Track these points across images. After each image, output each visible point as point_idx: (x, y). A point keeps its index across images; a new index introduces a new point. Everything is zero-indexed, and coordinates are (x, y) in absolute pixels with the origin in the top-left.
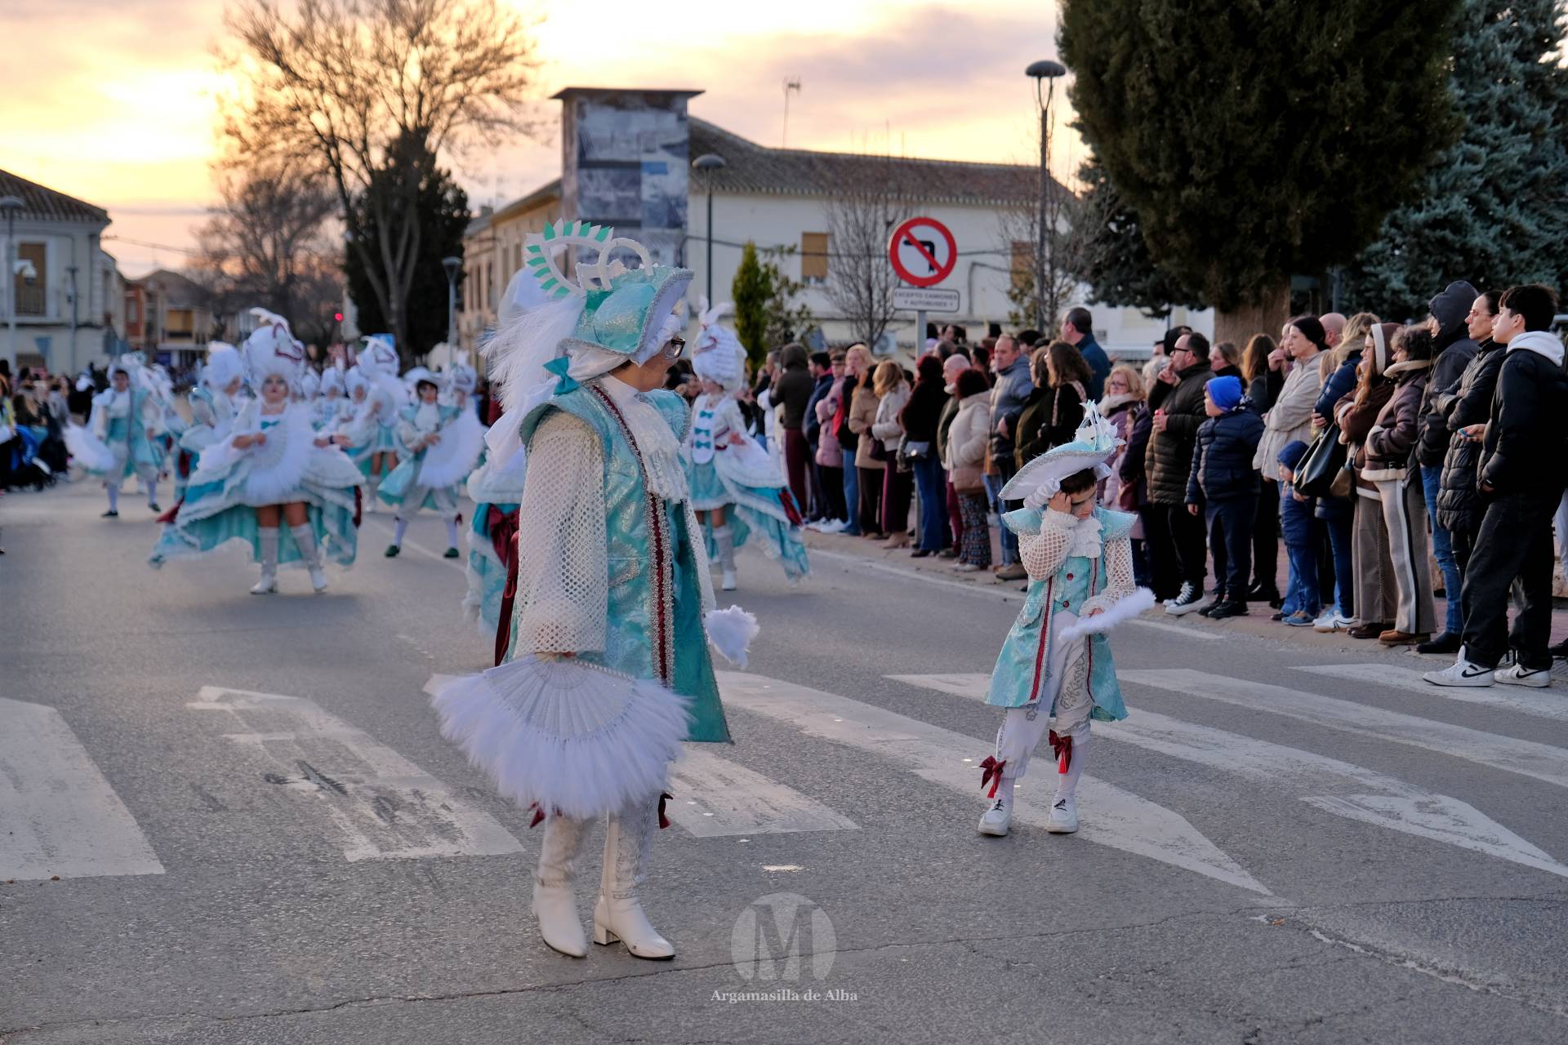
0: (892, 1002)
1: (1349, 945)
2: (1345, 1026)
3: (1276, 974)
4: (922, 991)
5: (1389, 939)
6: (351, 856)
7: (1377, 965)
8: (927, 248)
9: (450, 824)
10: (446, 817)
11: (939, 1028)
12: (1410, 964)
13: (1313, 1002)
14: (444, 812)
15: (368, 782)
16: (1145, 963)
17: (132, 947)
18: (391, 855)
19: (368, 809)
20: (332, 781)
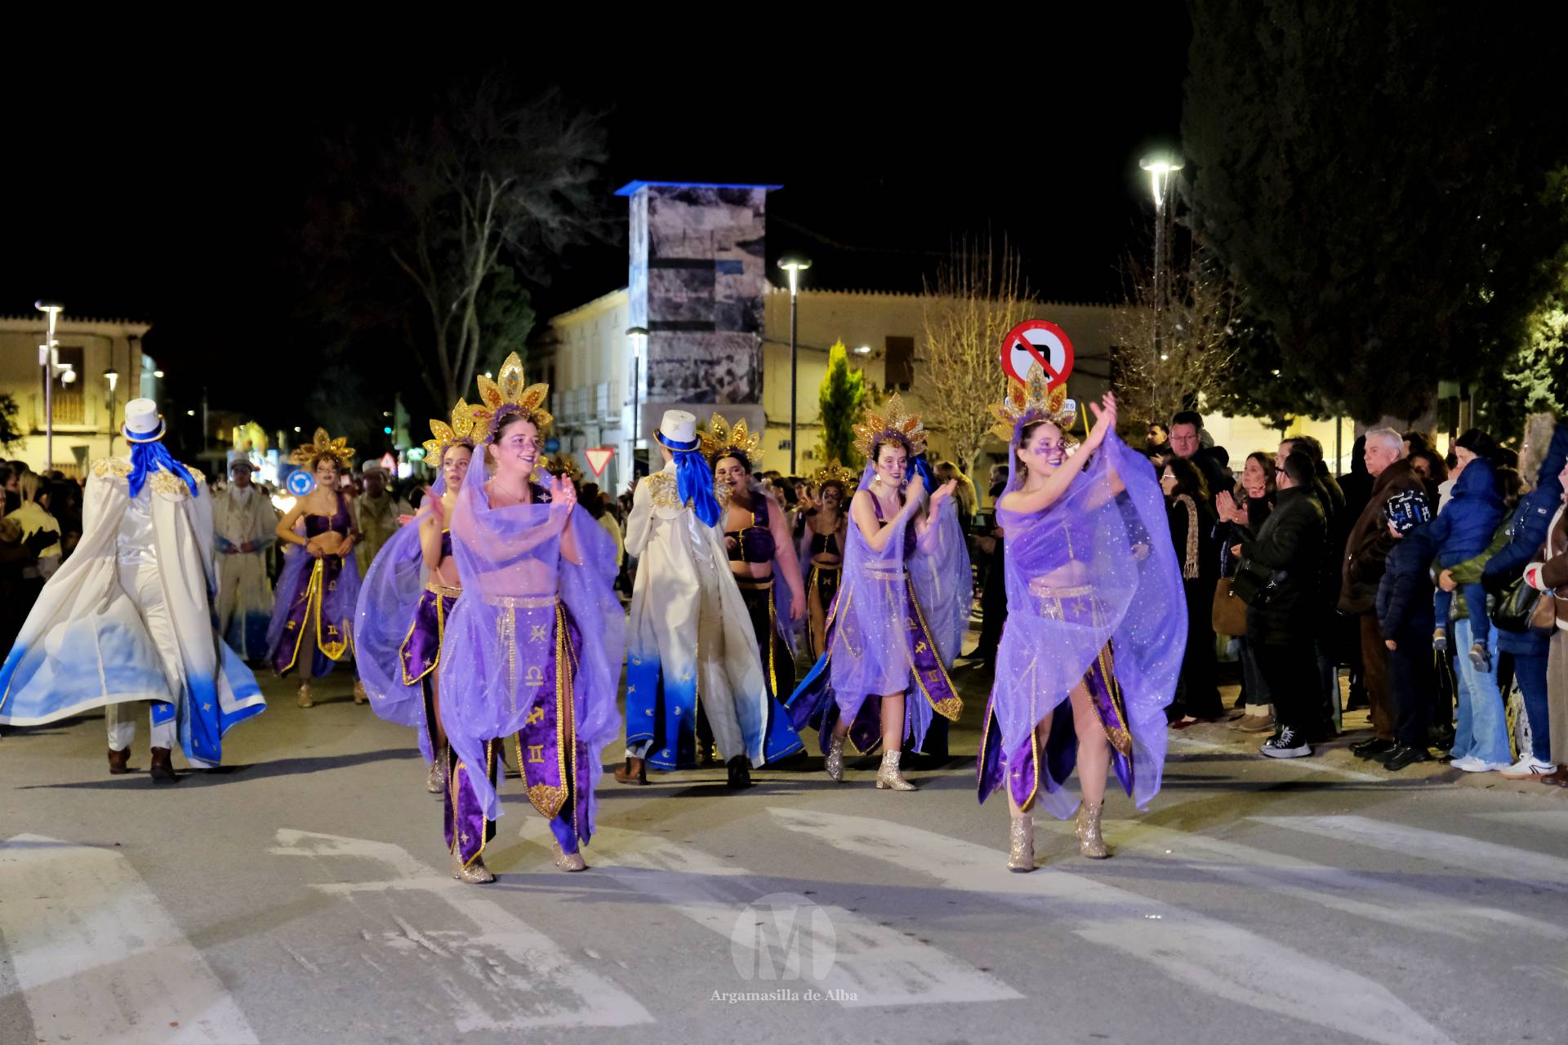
6: (463, 1026)
8: (1042, 353)
9: (569, 991)
10: (562, 981)
14: (559, 976)
15: (473, 940)
18: (504, 1025)
19: (476, 972)
20: (430, 938)
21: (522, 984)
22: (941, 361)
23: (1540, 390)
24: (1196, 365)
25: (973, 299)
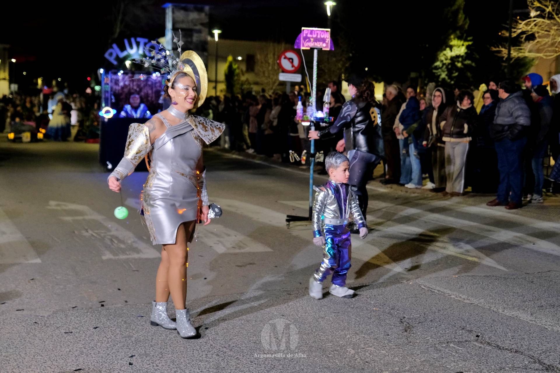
0: (286, 307)
1: (433, 290)
2: (432, 316)
3: (410, 299)
4: (295, 304)
5: (446, 289)
6: (104, 258)
7: (442, 297)
8: (291, 60)
9: (137, 248)
10: (135, 245)
11: (301, 315)
12: (453, 296)
13: (423, 308)
15: (108, 233)
16: (367, 295)
17: (32, 287)
18: (117, 257)
19: (109, 242)
20: (96, 233)
21: (122, 246)
22: (262, 63)
23: (443, 75)
24: (340, 65)
25: (271, 44)
